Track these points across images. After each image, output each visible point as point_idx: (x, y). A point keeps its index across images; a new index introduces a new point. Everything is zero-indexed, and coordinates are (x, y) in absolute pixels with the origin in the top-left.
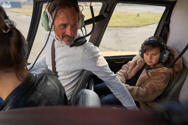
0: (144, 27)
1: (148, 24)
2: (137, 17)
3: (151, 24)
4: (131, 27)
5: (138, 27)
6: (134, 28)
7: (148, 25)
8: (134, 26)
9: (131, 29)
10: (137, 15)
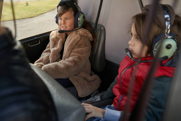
0: (39, 16)
1: (43, 12)
2: (26, 7)
3: (46, 13)
4: (24, 18)
5: (32, 17)
6: (28, 19)
7: (42, 14)
8: (28, 17)
9: (24, 21)
10: (26, 5)
